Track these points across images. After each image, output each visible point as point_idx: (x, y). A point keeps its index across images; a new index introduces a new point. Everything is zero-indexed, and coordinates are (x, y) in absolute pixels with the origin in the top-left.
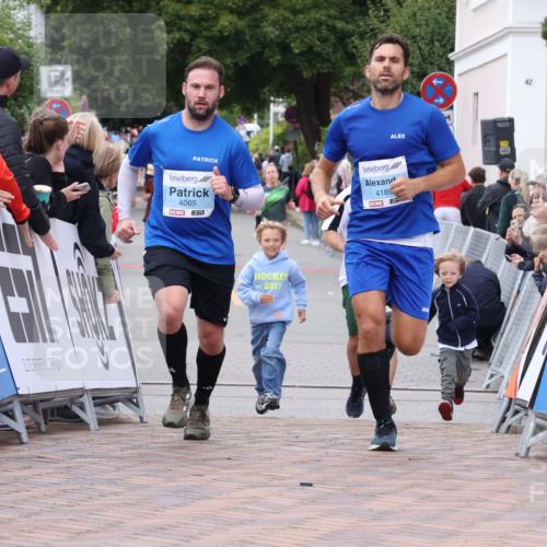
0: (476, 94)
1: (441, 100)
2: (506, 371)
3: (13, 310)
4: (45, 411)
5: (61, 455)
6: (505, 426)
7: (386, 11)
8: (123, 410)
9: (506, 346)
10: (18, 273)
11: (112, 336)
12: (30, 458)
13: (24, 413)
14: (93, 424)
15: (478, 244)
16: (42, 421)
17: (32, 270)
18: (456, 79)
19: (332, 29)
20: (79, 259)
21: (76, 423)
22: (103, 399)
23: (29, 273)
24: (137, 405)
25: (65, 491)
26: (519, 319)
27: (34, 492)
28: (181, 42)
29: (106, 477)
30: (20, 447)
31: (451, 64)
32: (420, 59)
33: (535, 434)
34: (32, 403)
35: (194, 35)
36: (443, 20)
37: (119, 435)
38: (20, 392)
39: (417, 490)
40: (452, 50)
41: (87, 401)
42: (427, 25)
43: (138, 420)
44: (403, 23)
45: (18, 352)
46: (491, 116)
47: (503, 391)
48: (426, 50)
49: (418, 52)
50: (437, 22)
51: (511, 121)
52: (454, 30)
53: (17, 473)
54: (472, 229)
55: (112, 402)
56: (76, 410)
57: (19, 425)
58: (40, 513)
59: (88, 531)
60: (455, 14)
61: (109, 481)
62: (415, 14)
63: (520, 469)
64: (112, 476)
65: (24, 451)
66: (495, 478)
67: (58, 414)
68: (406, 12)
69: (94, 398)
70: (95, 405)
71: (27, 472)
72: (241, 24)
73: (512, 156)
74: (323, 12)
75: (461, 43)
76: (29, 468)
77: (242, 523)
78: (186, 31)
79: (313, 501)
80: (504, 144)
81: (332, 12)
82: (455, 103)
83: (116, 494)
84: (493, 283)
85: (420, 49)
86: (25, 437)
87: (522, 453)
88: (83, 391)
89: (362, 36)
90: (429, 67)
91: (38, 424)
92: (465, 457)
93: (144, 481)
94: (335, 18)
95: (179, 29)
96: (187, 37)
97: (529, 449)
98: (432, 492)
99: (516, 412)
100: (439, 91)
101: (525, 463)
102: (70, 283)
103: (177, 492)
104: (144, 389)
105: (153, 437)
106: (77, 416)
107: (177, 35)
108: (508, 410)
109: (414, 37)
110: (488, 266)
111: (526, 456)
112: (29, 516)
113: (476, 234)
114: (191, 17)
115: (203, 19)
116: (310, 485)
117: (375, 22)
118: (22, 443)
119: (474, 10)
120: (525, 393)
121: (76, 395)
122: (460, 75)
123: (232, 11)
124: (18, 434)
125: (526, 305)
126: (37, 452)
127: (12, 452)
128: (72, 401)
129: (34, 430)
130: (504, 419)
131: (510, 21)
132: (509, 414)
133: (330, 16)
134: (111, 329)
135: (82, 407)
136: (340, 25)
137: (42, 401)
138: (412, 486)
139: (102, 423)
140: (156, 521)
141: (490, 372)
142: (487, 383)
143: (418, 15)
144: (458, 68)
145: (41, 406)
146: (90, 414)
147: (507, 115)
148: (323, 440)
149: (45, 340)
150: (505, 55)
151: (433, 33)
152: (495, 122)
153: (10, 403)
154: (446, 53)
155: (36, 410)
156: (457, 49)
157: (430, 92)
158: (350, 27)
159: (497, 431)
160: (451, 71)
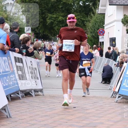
0: (109, 33)
1: (102, 34)
2: (113, 86)
3: (19, 74)
4: (25, 93)
5: (28, 102)
6: (113, 96)
7: (92, 17)
8: (40, 93)
9: (113, 81)
10: (20, 67)
11: (38, 79)
12: (22, 102)
13: (21, 93)
14: (34, 96)
15: (108, 62)
16: (24, 95)
17: (22, 66)
18: (105, 30)
19: (81, 20)
20: (32, 64)
21: (31, 95)
22: (36, 91)
23: (22, 67)
24: (42, 92)
25: (28, 108)
26: (116, 76)
27: (22, 109)
28: (52, 22)
29: (36, 106)
30: (20, 100)
31: (104, 27)
32: (98, 26)
33: (118, 98)
34: (22, 91)
35: (54, 21)
36: (103, 18)
37: (39, 98)
38: (20, 89)
39: (96, 108)
40: (104, 24)
41: (33, 91)
42: (99, 19)
43: (42, 95)
44: (95, 19)
46: (111, 37)
47: (112, 90)
48: (99, 24)
49: (97, 25)
50: (101, 19)
51: (115, 38)
52: (105, 20)
53: (19, 105)
54: (107, 59)
55: (38, 92)
56: (31, 93)
57: (20, 96)
58: (24, 112)
59: (33, 116)
60: (105, 17)
61: (37, 107)
62: (97, 17)
63: (115, 105)
64: (37, 105)
65: (21, 101)
66: (111, 106)
67: (27, 94)
68: (95, 17)
69: (34, 91)
70: (34, 92)
71: (21, 105)
72: (63, 19)
73: (115, 45)
74: (79, 16)
75: (106, 23)
76: (22, 104)
77: (62, 115)
78: (53, 20)
79: (76, 111)
80: (114, 42)
81: (81, 16)
82: (104, 34)
83: (38, 109)
84: (111, 69)
85: (98, 24)
86: (21, 98)
87: (116, 101)
88: (32, 89)
89: (87, 21)
90: (100, 27)
91: (24, 96)
92: (105, 102)
93: (43, 106)
94: (82, 18)
95: (52, 19)
96: (53, 21)
97: (117, 101)
98: (99, 109)
99: (115, 94)
100: (101, 32)
101: (117, 103)
102: (30, 69)
103: (50, 109)
104: (44, 89)
105: (45, 98)
106: (31, 94)
107: (51, 21)
108: (113, 93)
109: (97, 22)
110: (110, 66)
111: (117, 102)
112: (21, 113)
113: (108, 60)
114: (54, 17)
115: (56, 17)
116: (75, 107)
117: (89, 19)
118: (20, 99)
119: (109, 17)
120: (117, 90)
121: (31, 90)
122: (106, 29)
123: (62, 16)
124: (20, 97)
125: (117, 73)
126: (23, 101)
127: (18, 101)
128: (30, 91)
129: (23, 97)
130: (112, 95)
131: (115, 19)
132: (114, 94)
133: (81, 17)
134: (38, 78)
135: (32, 92)
136: (83, 19)
137: (24, 91)
138: (95, 108)
139: (36, 95)
140: (46, 114)
141: (110, 86)
142: (109, 88)
143: (98, 17)
144: (105, 28)
145: (24, 92)
146: (33, 94)
147: (114, 37)
148: (78, 99)
149: (25, 80)
150: (114, 25)
151: (100, 21)
152: (112, 38)
153: (18, 91)
154: (103, 25)
155: (23, 93)
156: (105, 24)
157: (100, 32)
158: (85, 19)
159: (111, 97)
160: (104, 28)
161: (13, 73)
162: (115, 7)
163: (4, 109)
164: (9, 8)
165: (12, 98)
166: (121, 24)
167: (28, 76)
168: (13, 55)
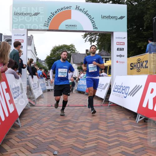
3: (46, 84)
22: (52, 89)
45: (47, 87)
91: (48, 91)
101: (76, 93)
120: (76, 89)
121: (50, 89)
146: (51, 90)
153: (46, 90)
161: (44, 84)
162: (75, 64)
163: (42, 95)
164: (43, 65)
165: (44, 92)
166: (77, 69)
167: (49, 85)
168: (44, 79)
